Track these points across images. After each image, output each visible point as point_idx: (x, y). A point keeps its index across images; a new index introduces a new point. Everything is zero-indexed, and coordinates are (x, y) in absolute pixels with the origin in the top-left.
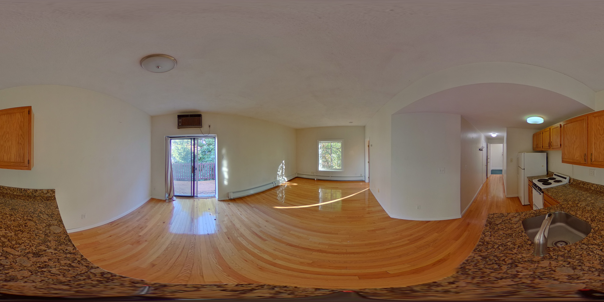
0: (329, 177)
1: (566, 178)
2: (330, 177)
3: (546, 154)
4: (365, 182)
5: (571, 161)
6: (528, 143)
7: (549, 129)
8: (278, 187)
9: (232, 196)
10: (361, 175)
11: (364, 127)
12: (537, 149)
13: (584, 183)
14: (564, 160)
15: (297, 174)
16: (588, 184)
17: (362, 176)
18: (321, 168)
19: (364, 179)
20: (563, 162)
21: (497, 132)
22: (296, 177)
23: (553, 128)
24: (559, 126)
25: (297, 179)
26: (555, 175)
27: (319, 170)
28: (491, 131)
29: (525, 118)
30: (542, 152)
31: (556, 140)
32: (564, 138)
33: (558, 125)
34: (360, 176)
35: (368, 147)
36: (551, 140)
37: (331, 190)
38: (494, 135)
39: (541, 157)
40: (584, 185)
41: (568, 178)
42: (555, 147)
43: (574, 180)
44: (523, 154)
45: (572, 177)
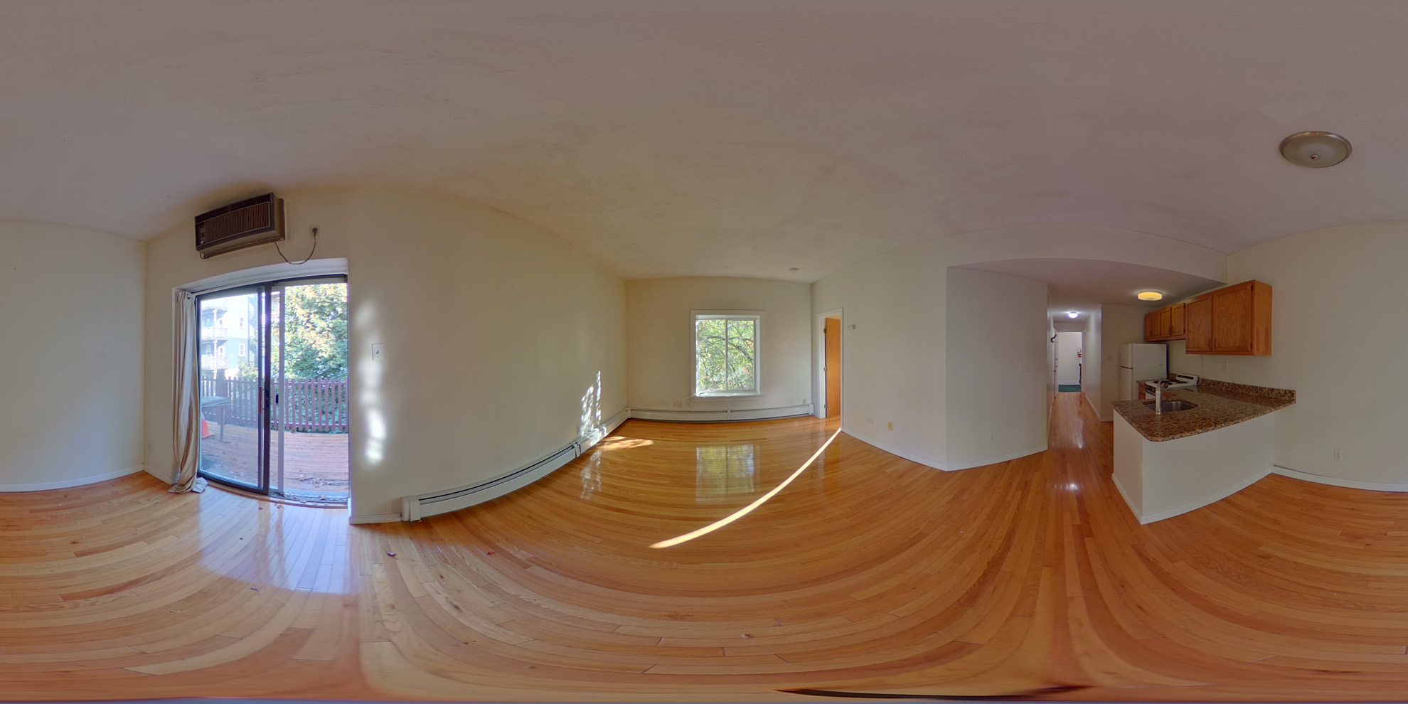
0: (725, 414)
1: (1192, 378)
2: (729, 412)
3: (1164, 346)
4: (817, 418)
5: (1195, 350)
6: (1138, 330)
7: (1169, 309)
8: (585, 457)
9: (416, 512)
10: (804, 401)
11: (812, 285)
12: (1150, 338)
13: (1215, 383)
14: (1188, 349)
15: (629, 410)
16: (1219, 383)
17: (807, 403)
18: (701, 391)
19: (811, 412)
20: (1188, 352)
21: (1078, 310)
22: (628, 419)
23: (1175, 307)
24: (1183, 305)
25: (629, 424)
26: (1179, 376)
27: (698, 394)
28: (1067, 309)
29: (1135, 293)
30: (1159, 342)
31: (1178, 325)
32: (1188, 321)
33: (1181, 303)
34: (801, 404)
35: (824, 334)
36: (1173, 325)
37: (727, 448)
38: (1073, 315)
39: (1158, 351)
40: (1214, 385)
41: (1196, 378)
42: (1177, 334)
43: (1203, 380)
44: (1130, 345)
45: (1201, 377)
